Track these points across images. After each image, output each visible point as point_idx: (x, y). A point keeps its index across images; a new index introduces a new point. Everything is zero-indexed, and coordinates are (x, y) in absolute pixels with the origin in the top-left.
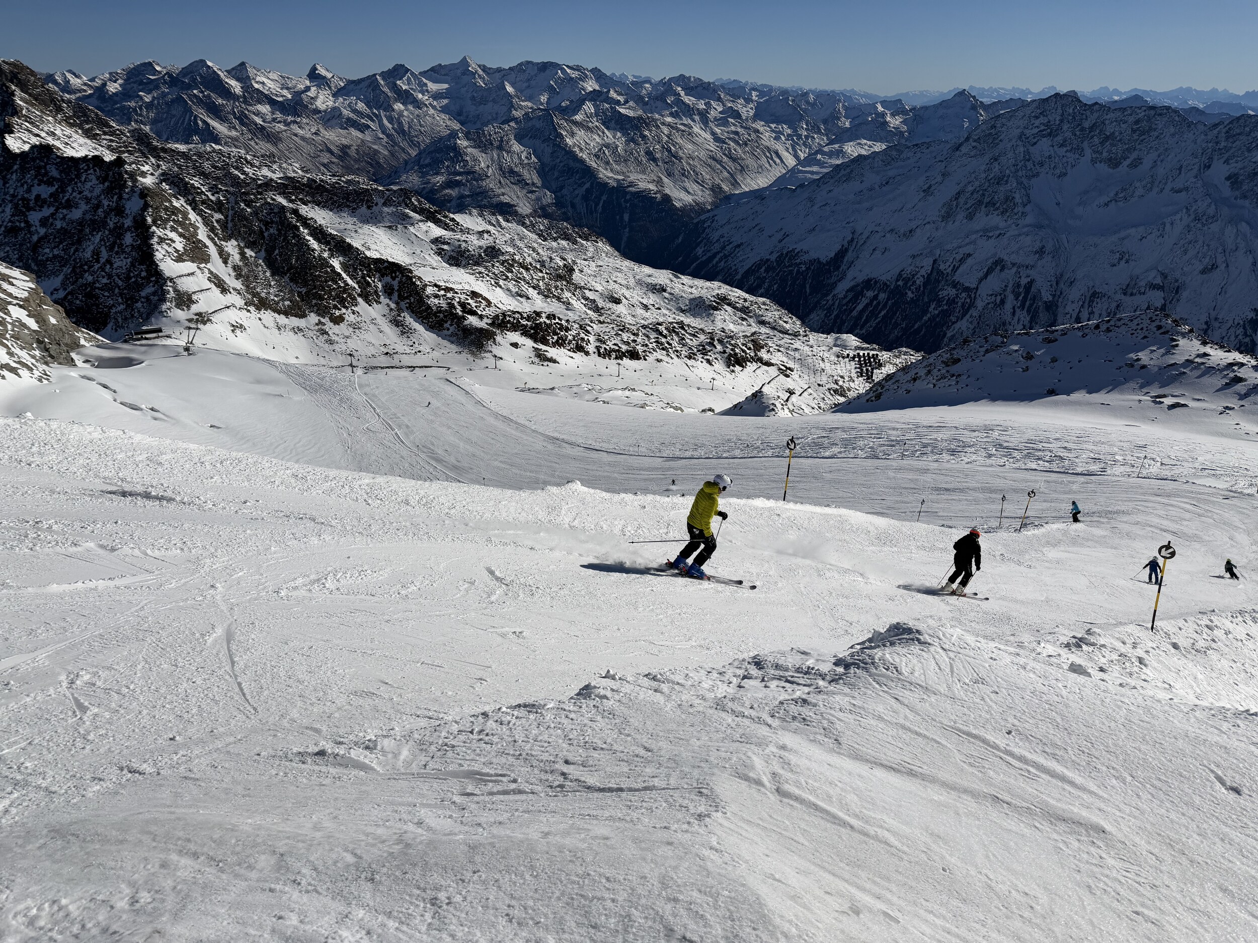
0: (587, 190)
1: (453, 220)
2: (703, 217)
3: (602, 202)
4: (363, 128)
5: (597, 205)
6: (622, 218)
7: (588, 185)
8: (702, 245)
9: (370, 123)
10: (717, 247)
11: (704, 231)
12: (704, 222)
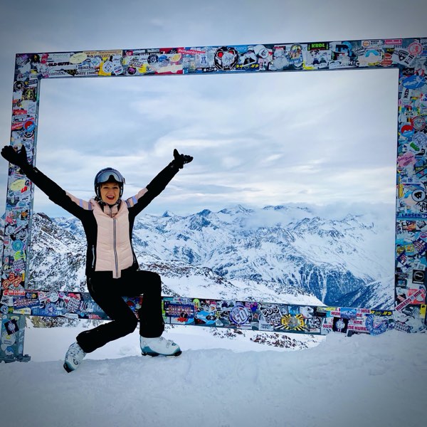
0: (302, 268)
1: (230, 283)
2: (372, 283)
3: (310, 275)
4: (186, 239)
5: (307, 275)
6: (322, 283)
7: (302, 266)
8: (373, 299)
9: (190, 236)
10: (382, 300)
11: (373, 291)
12: (373, 286)
